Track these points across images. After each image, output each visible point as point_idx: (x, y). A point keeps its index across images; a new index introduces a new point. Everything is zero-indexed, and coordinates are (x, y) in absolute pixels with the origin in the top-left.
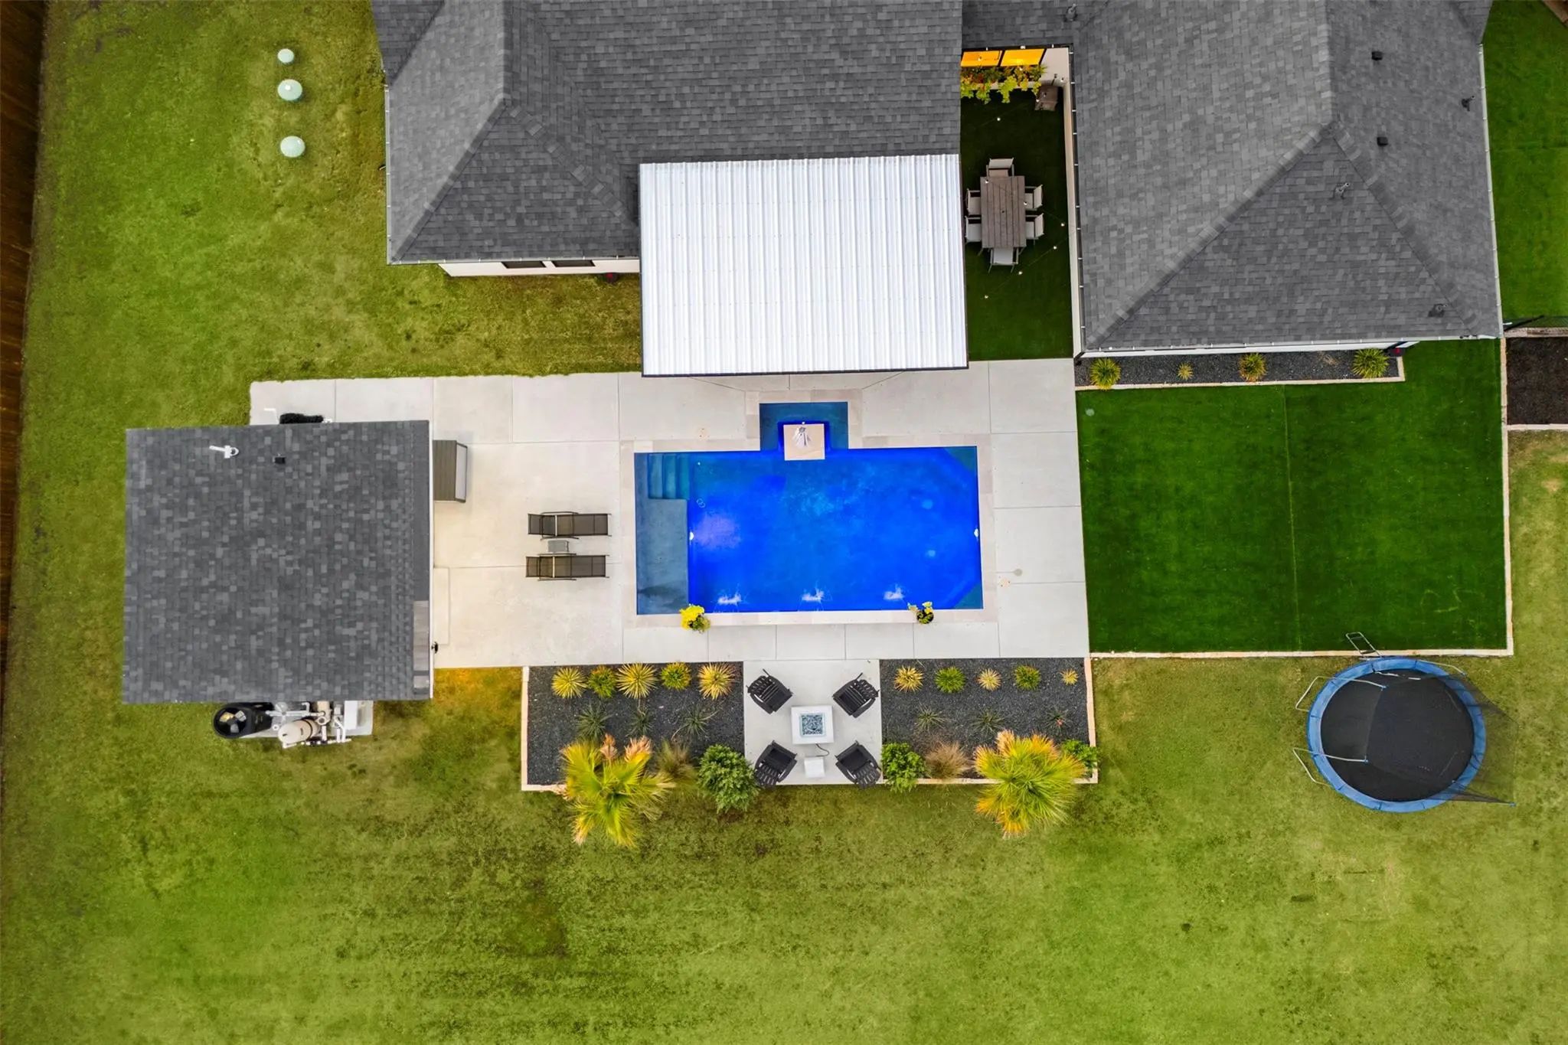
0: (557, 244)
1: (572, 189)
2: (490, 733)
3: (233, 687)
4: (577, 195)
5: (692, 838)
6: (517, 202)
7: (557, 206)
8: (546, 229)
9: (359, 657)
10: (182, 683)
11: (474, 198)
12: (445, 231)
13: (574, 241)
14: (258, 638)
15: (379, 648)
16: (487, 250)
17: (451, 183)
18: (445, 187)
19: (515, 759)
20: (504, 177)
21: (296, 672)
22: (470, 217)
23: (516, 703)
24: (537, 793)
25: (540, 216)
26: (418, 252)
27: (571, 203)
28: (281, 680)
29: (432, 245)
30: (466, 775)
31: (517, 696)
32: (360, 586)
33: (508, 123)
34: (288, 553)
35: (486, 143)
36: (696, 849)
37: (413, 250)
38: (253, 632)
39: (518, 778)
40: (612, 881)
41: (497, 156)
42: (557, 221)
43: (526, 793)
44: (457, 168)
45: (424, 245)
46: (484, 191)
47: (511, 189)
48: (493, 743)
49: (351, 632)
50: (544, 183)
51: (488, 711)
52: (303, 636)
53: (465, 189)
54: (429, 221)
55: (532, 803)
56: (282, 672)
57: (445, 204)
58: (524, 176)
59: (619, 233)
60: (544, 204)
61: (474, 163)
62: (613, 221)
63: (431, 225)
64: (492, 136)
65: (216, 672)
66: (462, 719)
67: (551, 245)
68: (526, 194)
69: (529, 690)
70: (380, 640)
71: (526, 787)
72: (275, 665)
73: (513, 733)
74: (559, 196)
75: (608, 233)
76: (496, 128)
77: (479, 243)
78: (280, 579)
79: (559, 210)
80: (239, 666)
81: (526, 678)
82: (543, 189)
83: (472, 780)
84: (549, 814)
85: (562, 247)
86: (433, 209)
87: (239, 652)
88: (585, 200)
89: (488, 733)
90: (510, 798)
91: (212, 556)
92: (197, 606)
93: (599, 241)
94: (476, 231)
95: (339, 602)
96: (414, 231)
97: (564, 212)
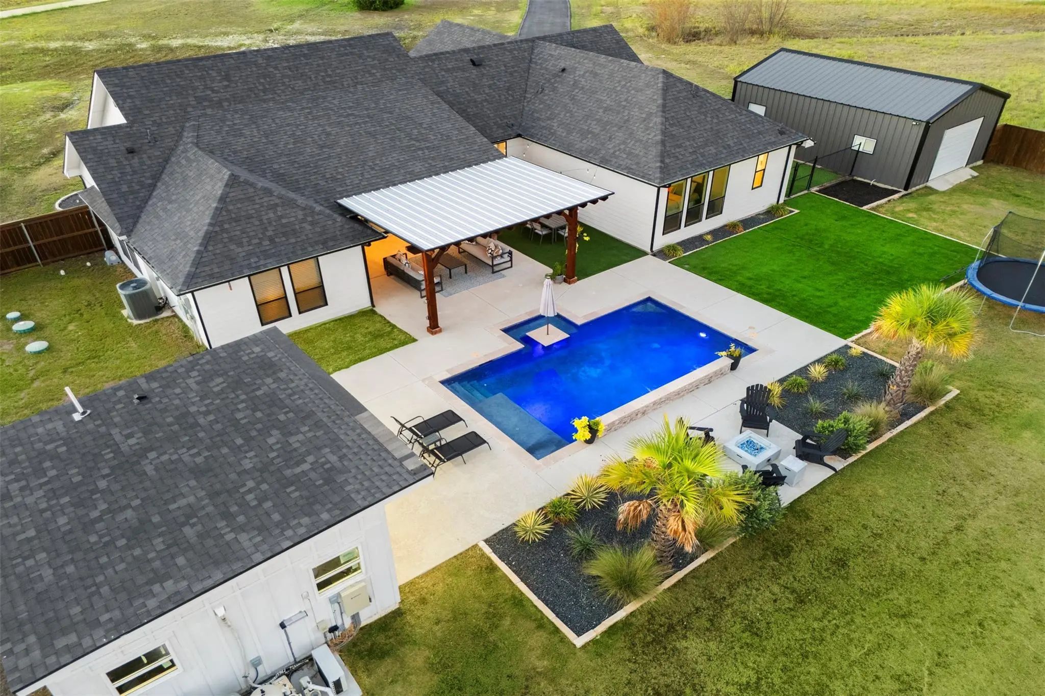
0: (306, 248)
1: (301, 213)
2: (494, 616)
3: (185, 584)
4: (305, 215)
5: (776, 589)
6: (266, 229)
7: (295, 225)
8: (293, 240)
9: (328, 481)
10: (105, 617)
11: (233, 234)
12: (216, 261)
13: (317, 243)
14: (193, 525)
15: (346, 463)
16: (254, 265)
17: (211, 228)
18: (207, 233)
19: (542, 623)
20: (250, 217)
21: (262, 529)
22: (233, 247)
23: (498, 574)
24: (594, 642)
25: (284, 234)
26: (200, 280)
27: (304, 220)
28: (246, 544)
29: (210, 273)
30: (507, 671)
31: (493, 568)
32: (288, 434)
33: (239, 186)
34: (189, 449)
35: (228, 200)
36: (791, 597)
37: (195, 281)
38: (184, 524)
39: (563, 639)
40: (759, 679)
41: (239, 206)
42: (298, 235)
43: (584, 647)
44: (213, 218)
45: (203, 274)
46: (239, 228)
47: (257, 223)
48: (507, 622)
49: (305, 467)
50: (279, 214)
51: (477, 598)
52: (250, 497)
53: (223, 230)
54: (202, 257)
55: (599, 655)
56: (243, 537)
57: (211, 243)
58: (263, 213)
59: (345, 231)
60: (283, 226)
61: (224, 213)
62: (338, 224)
63: (204, 260)
64: (231, 195)
65: (150, 582)
66: (455, 619)
67: (302, 250)
68: (270, 223)
69: (500, 558)
70: (341, 458)
71: (579, 641)
72: (230, 537)
73: (519, 601)
74: (293, 219)
75: (338, 233)
76: (232, 190)
77: (246, 262)
78: (191, 471)
79: (297, 227)
80: (181, 561)
81: (488, 551)
82: (281, 217)
83: (517, 672)
84: (627, 654)
85: (310, 249)
86: (202, 248)
87: (174, 549)
88: (312, 217)
89: (493, 616)
90: (572, 665)
91: (96, 490)
92: (93, 538)
93: (334, 238)
94: (241, 255)
95: (274, 454)
96: (191, 267)
97: (301, 228)
